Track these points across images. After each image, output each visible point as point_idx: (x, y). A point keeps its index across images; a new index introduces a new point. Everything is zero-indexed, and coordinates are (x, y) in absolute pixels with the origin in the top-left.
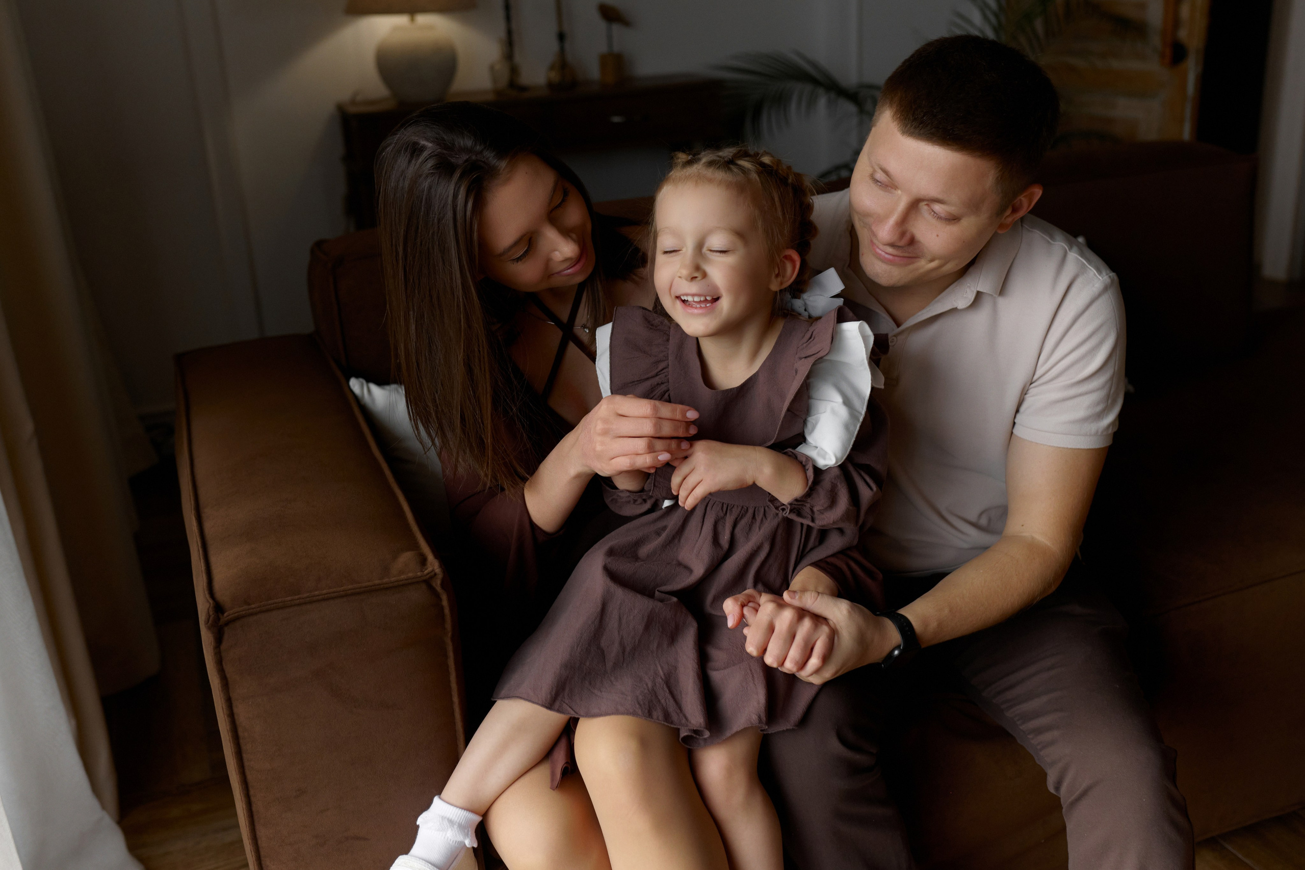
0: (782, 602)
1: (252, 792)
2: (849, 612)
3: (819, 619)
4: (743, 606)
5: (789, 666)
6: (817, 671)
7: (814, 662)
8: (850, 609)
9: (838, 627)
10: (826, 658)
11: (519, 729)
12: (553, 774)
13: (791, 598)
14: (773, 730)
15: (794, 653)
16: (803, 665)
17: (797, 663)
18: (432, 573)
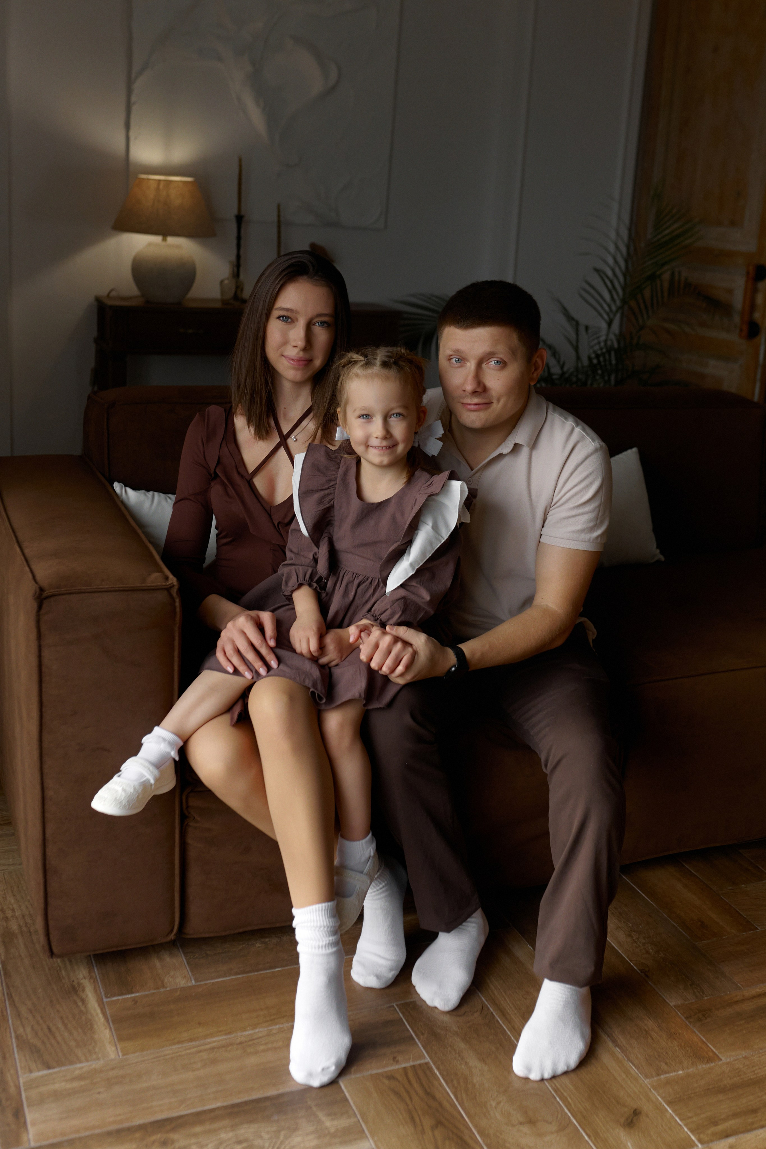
0: (385, 631)
1: (44, 710)
2: (426, 641)
3: (407, 644)
4: (361, 631)
5: (385, 670)
6: (402, 675)
7: (400, 668)
8: (426, 640)
9: (418, 650)
10: (408, 667)
11: (213, 689)
12: (232, 718)
13: (391, 629)
14: (370, 707)
15: (389, 662)
16: (393, 670)
17: (390, 668)
18: (172, 585)
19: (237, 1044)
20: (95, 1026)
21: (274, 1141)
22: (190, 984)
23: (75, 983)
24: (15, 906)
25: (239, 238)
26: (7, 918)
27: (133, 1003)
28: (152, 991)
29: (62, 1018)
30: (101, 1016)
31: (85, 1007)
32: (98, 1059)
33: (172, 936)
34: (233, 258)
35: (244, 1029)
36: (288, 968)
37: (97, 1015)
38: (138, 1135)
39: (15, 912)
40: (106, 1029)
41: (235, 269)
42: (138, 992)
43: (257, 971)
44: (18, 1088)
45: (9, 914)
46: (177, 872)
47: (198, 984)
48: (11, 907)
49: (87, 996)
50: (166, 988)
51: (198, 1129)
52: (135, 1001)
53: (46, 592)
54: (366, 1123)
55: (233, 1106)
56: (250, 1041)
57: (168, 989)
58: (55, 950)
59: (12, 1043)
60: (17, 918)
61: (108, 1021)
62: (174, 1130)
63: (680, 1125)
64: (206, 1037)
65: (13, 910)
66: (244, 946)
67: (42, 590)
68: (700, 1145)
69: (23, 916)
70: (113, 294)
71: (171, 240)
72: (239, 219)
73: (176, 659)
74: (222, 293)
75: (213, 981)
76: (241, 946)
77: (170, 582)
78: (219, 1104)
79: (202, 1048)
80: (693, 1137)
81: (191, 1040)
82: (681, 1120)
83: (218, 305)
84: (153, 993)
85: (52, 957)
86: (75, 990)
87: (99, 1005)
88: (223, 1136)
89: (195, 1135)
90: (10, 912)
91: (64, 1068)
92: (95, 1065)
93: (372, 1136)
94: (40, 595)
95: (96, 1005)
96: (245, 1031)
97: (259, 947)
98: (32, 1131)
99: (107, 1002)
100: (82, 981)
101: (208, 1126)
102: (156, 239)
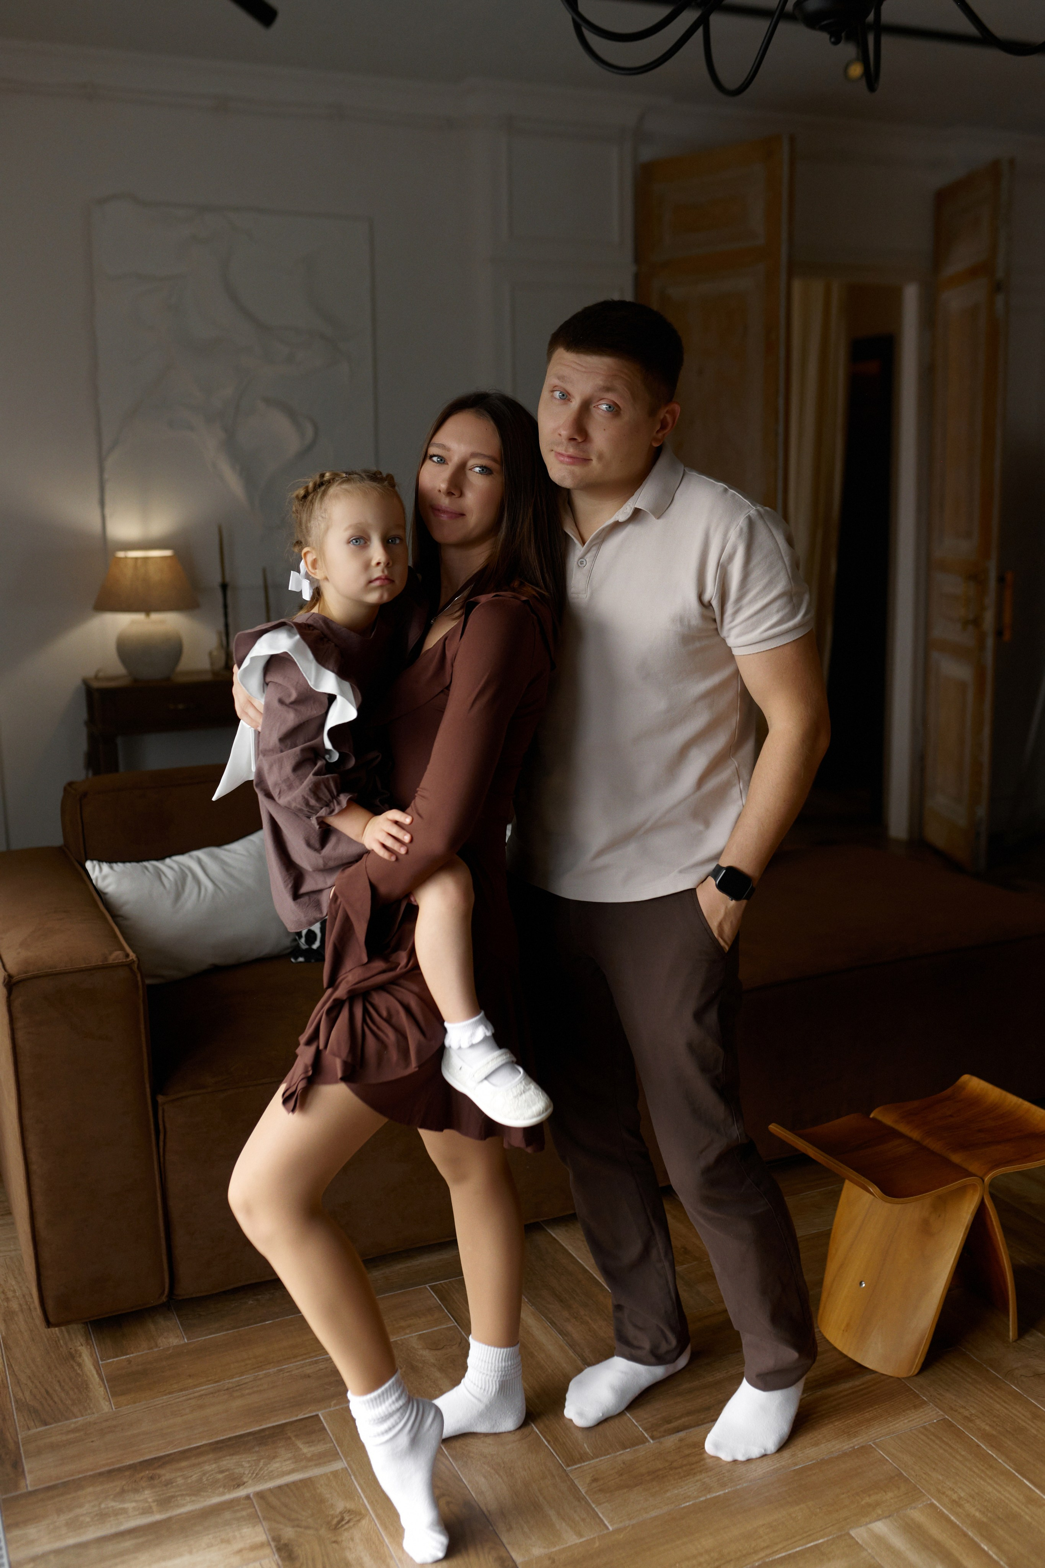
1: (21, 1088)
18: (132, 961)
19: (224, 1390)
20: (91, 1386)
21: (254, 1467)
22: (182, 1342)
23: (73, 1351)
24: (16, 1287)
25: (225, 606)
26: (8, 1298)
27: (127, 1363)
28: (145, 1352)
29: (59, 1382)
30: (96, 1376)
31: (82, 1370)
32: (93, 1413)
33: (164, 1299)
34: (221, 627)
35: (232, 1377)
36: (279, 1319)
37: (93, 1376)
38: (127, 1473)
39: (16, 1292)
40: (101, 1387)
41: (224, 638)
42: (133, 1353)
43: (248, 1325)
44: (17, 1443)
45: (10, 1294)
46: (162, 1235)
47: (189, 1341)
48: (12, 1288)
49: (83, 1361)
50: (160, 1347)
51: (184, 1464)
52: (129, 1361)
53: (15, 978)
54: (341, 1446)
55: (217, 1442)
56: (236, 1386)
57: (161, 1348)
58: (51, 1320)
59: (12, 1406)
60: (18, 1298)
61: (102, 1380)
62: (160, 1467)
63: (636, 1426)
64: (195, 1386)
65: (14, 1291)
66: (236, 1304)
67: (10, 976)
68: (652, 1441)
69: (24, 1296)
70: (101, 674)
71: (155, 616)
72: (224, 587)
73: (143, 1030)
74: (212, 664)
75: (204, 1338)
76: (234, 1305)
77: (131, 958)
78: (204, 1442)
79: (192, 1396)
80: (646, 1435)
81: (181, 1390)
82: (637, 1422)
83: (208, 677)
84: (147, 1353)
85: (49, 1327)
86: (72, 1356)
87: (95, 1368)
88: (207, 1467)
89: (181, 1469)
90: (11, 1293)
91: (60, 1424)
92: (90, 1418)
93: (346, 1458)
94: (9, 982)
95: (92, 1368)
96: (233, 1378)
97: (251, 1304)
98: (29, 1478)
99: (102, 1364)
100: (79, 1348)
101: (194, 1461)
102: (139, 617)
